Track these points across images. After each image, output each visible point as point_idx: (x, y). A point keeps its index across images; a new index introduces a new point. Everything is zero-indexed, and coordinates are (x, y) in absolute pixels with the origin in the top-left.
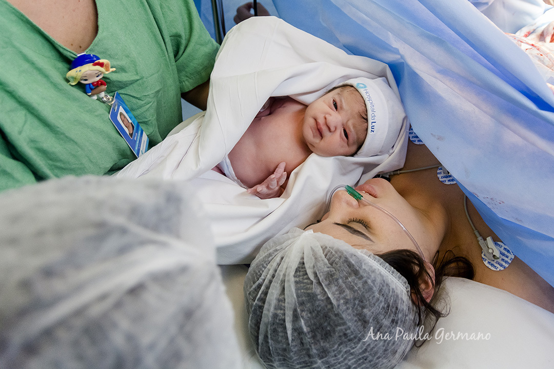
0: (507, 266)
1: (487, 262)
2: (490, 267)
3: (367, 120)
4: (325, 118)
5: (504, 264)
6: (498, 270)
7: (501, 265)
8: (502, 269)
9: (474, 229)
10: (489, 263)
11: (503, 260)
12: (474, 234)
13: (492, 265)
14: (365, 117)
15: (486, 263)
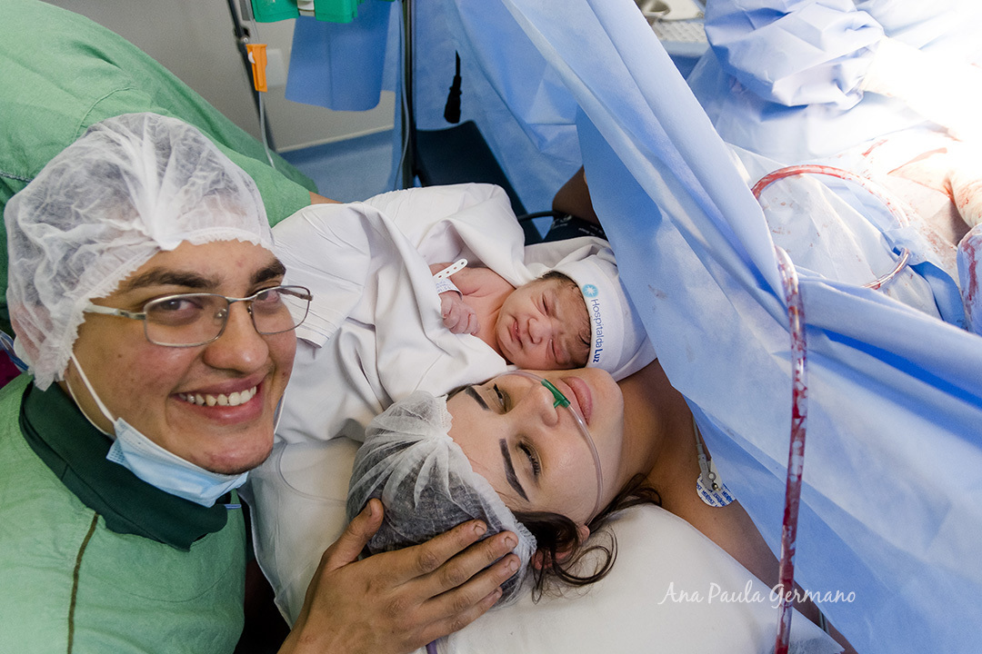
0: (728, 503)
1: (702, 490)
2: (704, 498)
3: (589, 345)
4: (529, 324)
5: (724, 499)
6: (714, 505)
7: (720, 501)
8: (720, 505)
9: (698, 442)
10: (704, 493)
11: (724, 493)
12: (697, 449)
13: (707, 497)
14: (587, 341)
15: (700, 493)
